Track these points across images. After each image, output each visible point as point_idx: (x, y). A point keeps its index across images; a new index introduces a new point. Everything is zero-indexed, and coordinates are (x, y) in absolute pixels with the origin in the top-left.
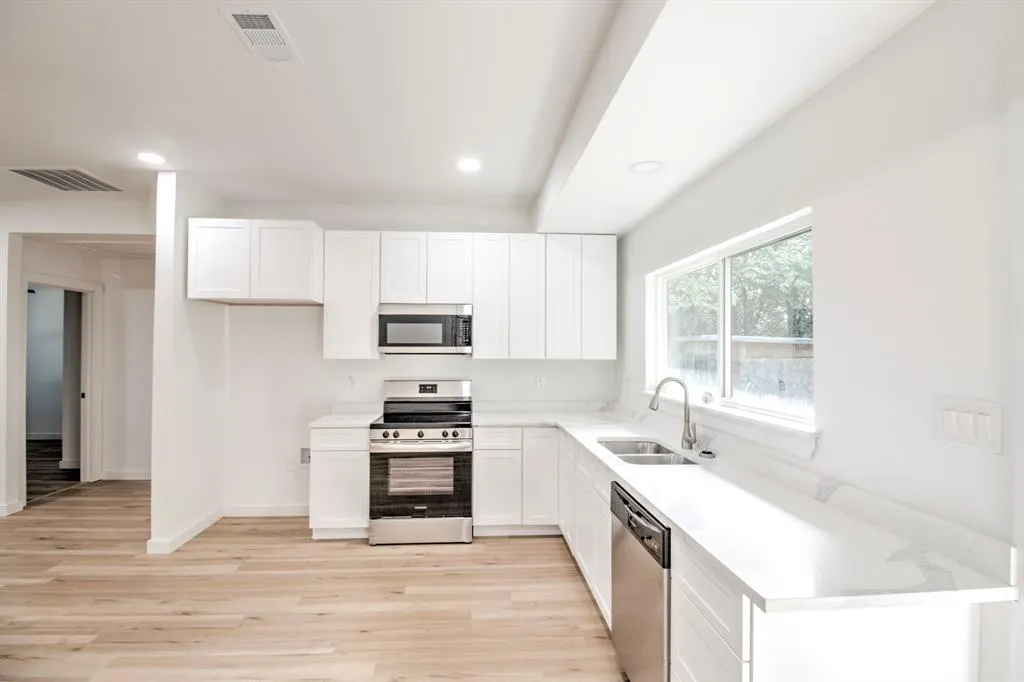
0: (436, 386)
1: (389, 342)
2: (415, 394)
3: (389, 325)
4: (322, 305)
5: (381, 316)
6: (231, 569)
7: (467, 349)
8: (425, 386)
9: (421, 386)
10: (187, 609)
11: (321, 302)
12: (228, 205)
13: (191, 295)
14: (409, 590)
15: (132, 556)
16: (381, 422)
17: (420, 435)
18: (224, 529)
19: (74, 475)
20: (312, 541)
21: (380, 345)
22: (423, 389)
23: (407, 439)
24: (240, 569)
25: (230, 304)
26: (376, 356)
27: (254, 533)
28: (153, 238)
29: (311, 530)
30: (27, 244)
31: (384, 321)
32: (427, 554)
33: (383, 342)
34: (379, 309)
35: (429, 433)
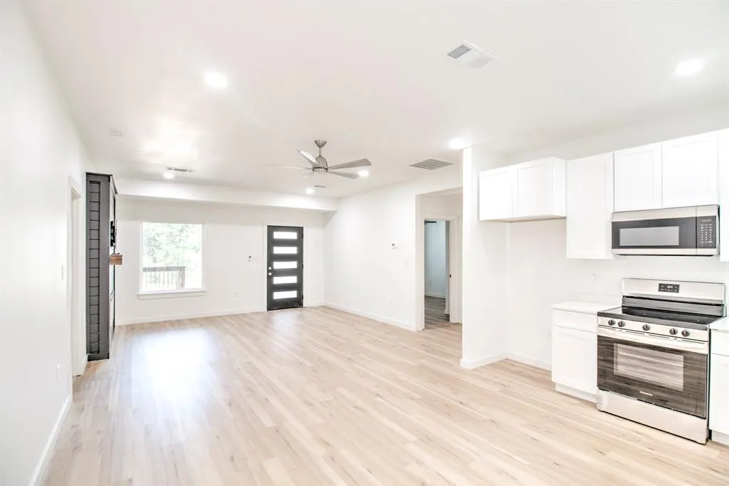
0: (678, 286)
1: (621, 244)
2: (653, 291)
3: (622, 231)
4: (565, 218)
5: (613, 223)
6: (496, 389)
7: (713, 251)
8: (666, 286)
9: (660, 285)
10: (464, 402)
11: (563, 215)
12: (507, 158)
13: (481, 219)
14: (612, 455)
15: (452, 365)
16: (620, 312)
17: (646, 328)
18: (505, 366)
19: (447, 317)
20: (555, 391)
21: (613, 248)
22: (663, 287)
23: (632, 330)
24: (500, 391)
25: (510, 222)
26: (611, 257)
27: (519, 373)
28: (461, 188)
29: (554, 383)
30: (423, 199)
31: (616, 228)
32: (647, 436)
33: (616, 244)
34: (612, 218)
35: (656, 327)
